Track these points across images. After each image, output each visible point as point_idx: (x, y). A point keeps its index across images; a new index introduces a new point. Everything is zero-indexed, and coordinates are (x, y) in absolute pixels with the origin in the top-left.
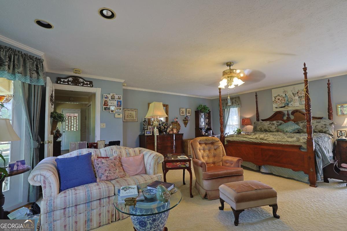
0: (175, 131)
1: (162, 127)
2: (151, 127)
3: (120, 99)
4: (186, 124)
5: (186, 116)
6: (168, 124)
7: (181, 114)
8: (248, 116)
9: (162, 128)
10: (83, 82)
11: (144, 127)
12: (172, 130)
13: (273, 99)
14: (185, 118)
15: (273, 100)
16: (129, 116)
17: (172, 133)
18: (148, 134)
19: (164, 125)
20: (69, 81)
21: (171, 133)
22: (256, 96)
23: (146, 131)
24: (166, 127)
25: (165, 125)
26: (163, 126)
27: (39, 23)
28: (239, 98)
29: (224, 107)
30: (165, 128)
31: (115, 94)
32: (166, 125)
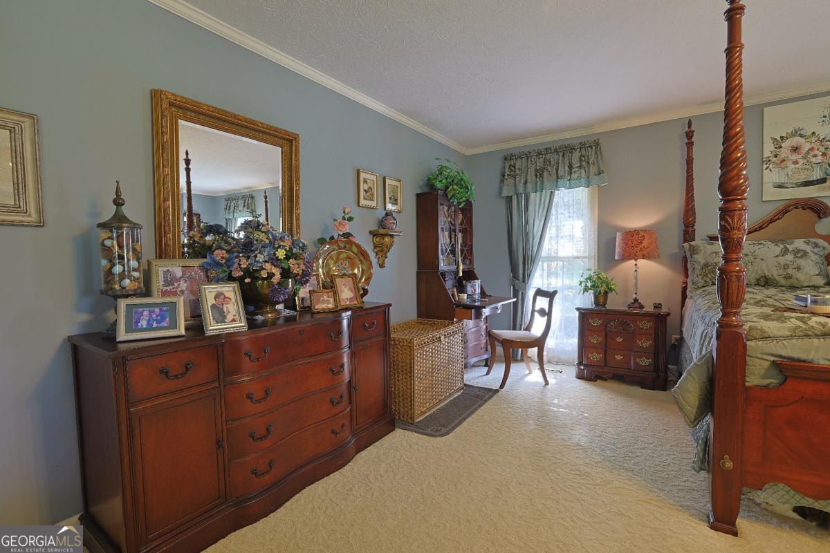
0: (346, 294)
1: (268, 266)
2: (178, 272)
4: (382, 251)
5: (384, 213)
6: (303, 248)
7: (363, 202)
8: (637, 221)
9: (271, 275)
11: (109, 272)
12: (329, 286)
13: (769, 149)
14: (382, 224)
15: (767, 154)
17: (330, 306)
18: (150, 328)
19: (281, 254)
21: (325, 303)
22: (689, 135)
23: (123, 304)
24: (296, 267)
25: (287, 258)
26: (274, 261)
28: (597, 145)
29: (529, 186)
30: (286, 274)
32: (296, 257)
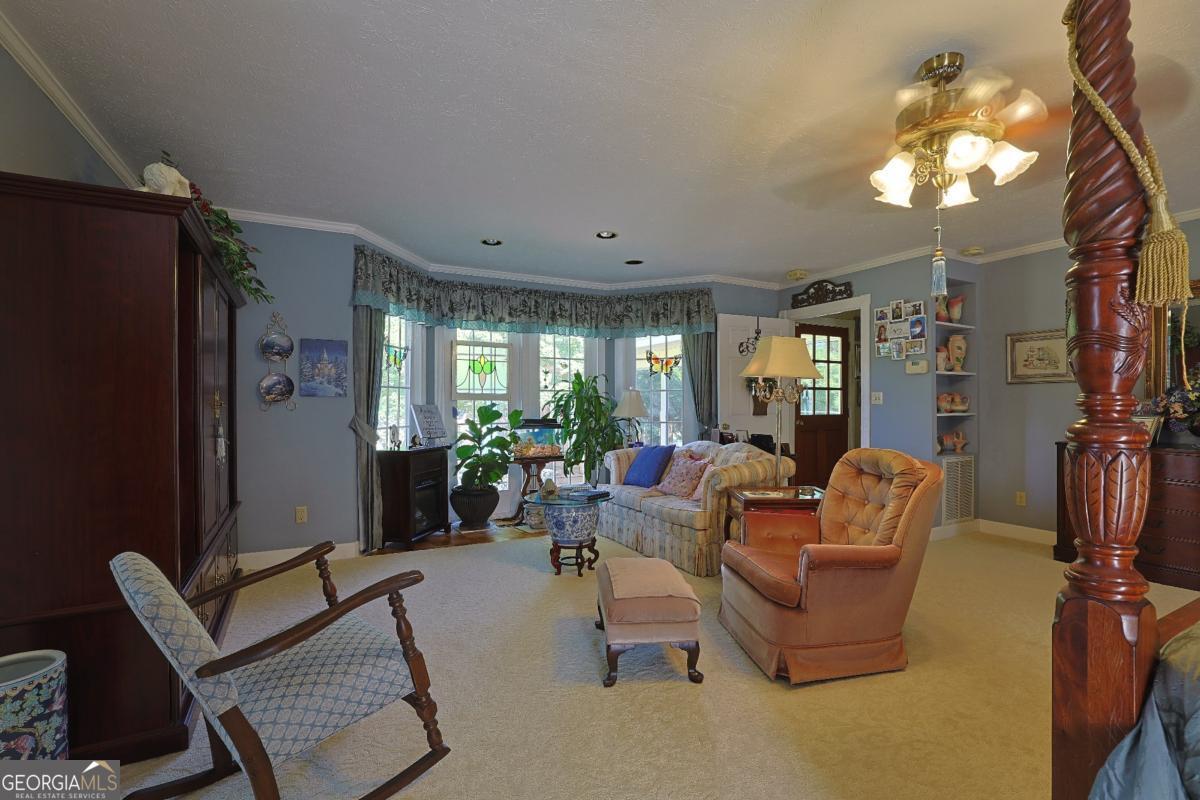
3: (918, 312)
10: (834, 291)
16: (1036, 362)
20: (809, 297)
27: (628, 263)
31: (902, 301)
